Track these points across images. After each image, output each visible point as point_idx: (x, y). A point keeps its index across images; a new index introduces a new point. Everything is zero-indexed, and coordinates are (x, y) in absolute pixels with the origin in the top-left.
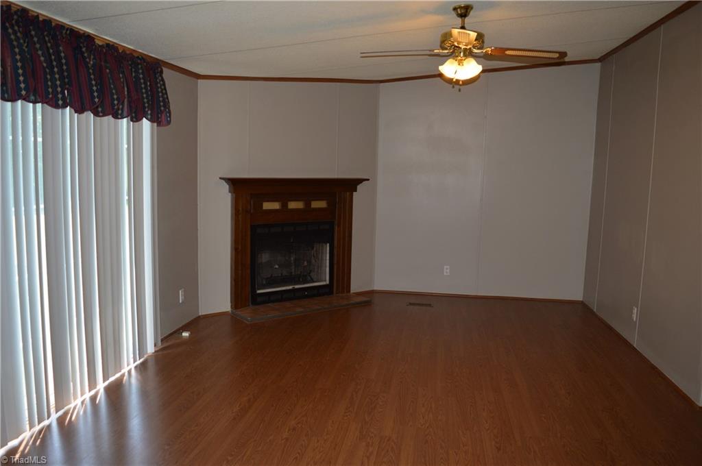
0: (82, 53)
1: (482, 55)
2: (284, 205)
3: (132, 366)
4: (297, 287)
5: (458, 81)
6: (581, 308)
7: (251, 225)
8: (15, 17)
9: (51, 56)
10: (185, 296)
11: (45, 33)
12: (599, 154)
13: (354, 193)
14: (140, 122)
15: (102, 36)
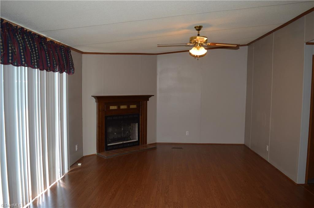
0: (43, 45)
1: (206, 45)
2: (119, 107)
3: (60, 179)
4: (124, 142)
5: (197, 56)
6: (244, 147)
7: (105, 116)
8: (19, 31)
9: (32, 47)
10: (78, 147)
11: (30, 37)
12: (249, 83)
13: (148, 101)
14: (62, 74)
15: (49, 38)
